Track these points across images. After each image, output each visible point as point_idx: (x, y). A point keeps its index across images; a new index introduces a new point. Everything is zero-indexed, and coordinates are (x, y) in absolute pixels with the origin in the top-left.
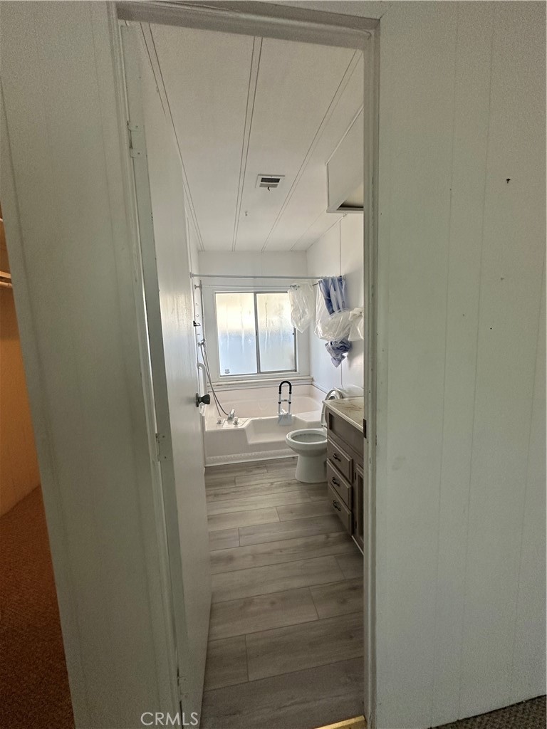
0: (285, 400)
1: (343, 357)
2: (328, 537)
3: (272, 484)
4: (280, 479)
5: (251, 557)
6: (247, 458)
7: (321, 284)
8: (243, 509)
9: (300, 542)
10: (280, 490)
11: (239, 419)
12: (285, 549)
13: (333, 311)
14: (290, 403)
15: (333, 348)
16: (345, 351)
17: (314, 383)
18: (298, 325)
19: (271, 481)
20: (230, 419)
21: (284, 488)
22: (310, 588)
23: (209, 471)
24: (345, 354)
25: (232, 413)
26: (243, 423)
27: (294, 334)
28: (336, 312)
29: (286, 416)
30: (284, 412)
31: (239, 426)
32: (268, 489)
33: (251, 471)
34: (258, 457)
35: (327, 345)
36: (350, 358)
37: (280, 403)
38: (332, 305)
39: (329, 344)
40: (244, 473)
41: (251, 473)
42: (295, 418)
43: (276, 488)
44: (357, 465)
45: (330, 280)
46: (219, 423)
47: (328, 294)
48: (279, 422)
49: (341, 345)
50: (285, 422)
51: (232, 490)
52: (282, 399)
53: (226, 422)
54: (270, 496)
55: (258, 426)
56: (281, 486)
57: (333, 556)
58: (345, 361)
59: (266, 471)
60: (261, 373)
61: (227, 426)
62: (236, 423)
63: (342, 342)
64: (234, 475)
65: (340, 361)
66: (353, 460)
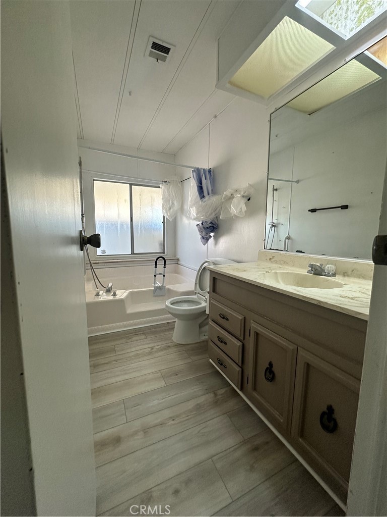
0: (160, 274)
1: (211, 237)
2: (216, 395)
3: (152, 348)
4: (159, 343)
5: (142, 433)
6: (126, 327)
7: (194, 173)
8: (126, 377)
9: (191, 404)
10: (161, 353)
11: (117, 291)
12: (178, 416)
13: (204, 197)
14: (164, 276)
15: (204, 228)
16: (212, 231)
17: (179, 262)
18: (167, 214)
19: (151, 345)
20: (108, 291)
21: (165, 352)
22: (213, 458)
23: (92, 340)
24: (212, 234)
25: (110, 286)
26: (122, 294)
27: (163, 222)
28: (207, 197)
29: (160, 288)
30: (158, 284)
31: (117, 297)
32: (150, 353)
33: (130, 338)
34: (135, 325)
35: (197, 225)
36: (216, 238)
37: (155, 276)
38: (203, 192)
39: (201, 225)
40: (124, 341)
41: (130, 340)
42: (168, 289)
43: (156, 352)
44: (252, 321)
45: (202, 170)
46: (98, 295)
47: (200, 182)
48: (154, 293)
49: (210, 225)
50: (160, 292)
51: (114, 358)
52: (157, 273)
53: (104, 294)
54: (152, 361)
55: (135, 297)
56: (161, 350)
57: (225, 415)
58: (211, 240)
59: (144, 337)
60: (134, 254)
61: (104, 297)
62: (115, 295)
63: (211, 223)
64: (113, 343)
65: (207, 240)
66: (245, 318)
